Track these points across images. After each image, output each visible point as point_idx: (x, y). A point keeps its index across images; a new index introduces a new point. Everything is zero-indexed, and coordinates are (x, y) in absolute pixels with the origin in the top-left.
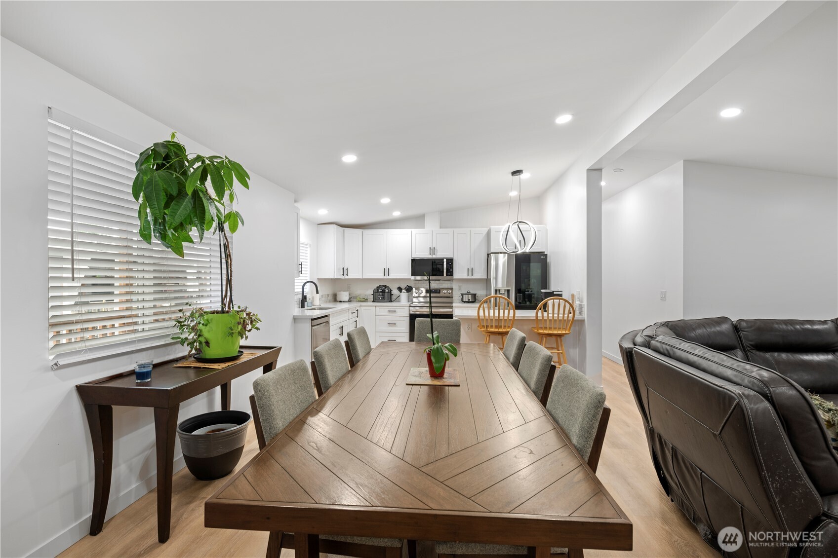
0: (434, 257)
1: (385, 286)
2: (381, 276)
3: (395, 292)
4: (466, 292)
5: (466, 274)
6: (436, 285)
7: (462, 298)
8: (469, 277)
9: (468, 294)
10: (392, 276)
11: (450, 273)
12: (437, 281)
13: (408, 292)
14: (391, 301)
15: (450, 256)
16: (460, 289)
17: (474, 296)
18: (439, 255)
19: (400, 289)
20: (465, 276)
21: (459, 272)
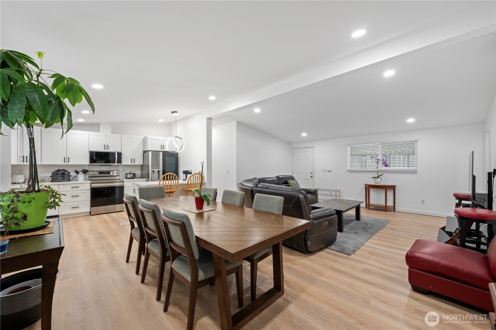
0: (107, 151)
1: (64, 170)
2: (62, 163)
3: (73, 174)
4: (129, 173)
5: (130, 162)
6: (106, 168)
7: (126, 176)
8: (132, 164)
9: (130, 173)
10: (71, 163)
11: (120, 161)
12: (107, 166)
13: (84, 174)
14: (69, 181)
15: (119, 151)
16: (124, 171)
17: (134, 174)
18: (111, 150)
19: (77, 172)
20: (129, 163)
21: (126, 161)
